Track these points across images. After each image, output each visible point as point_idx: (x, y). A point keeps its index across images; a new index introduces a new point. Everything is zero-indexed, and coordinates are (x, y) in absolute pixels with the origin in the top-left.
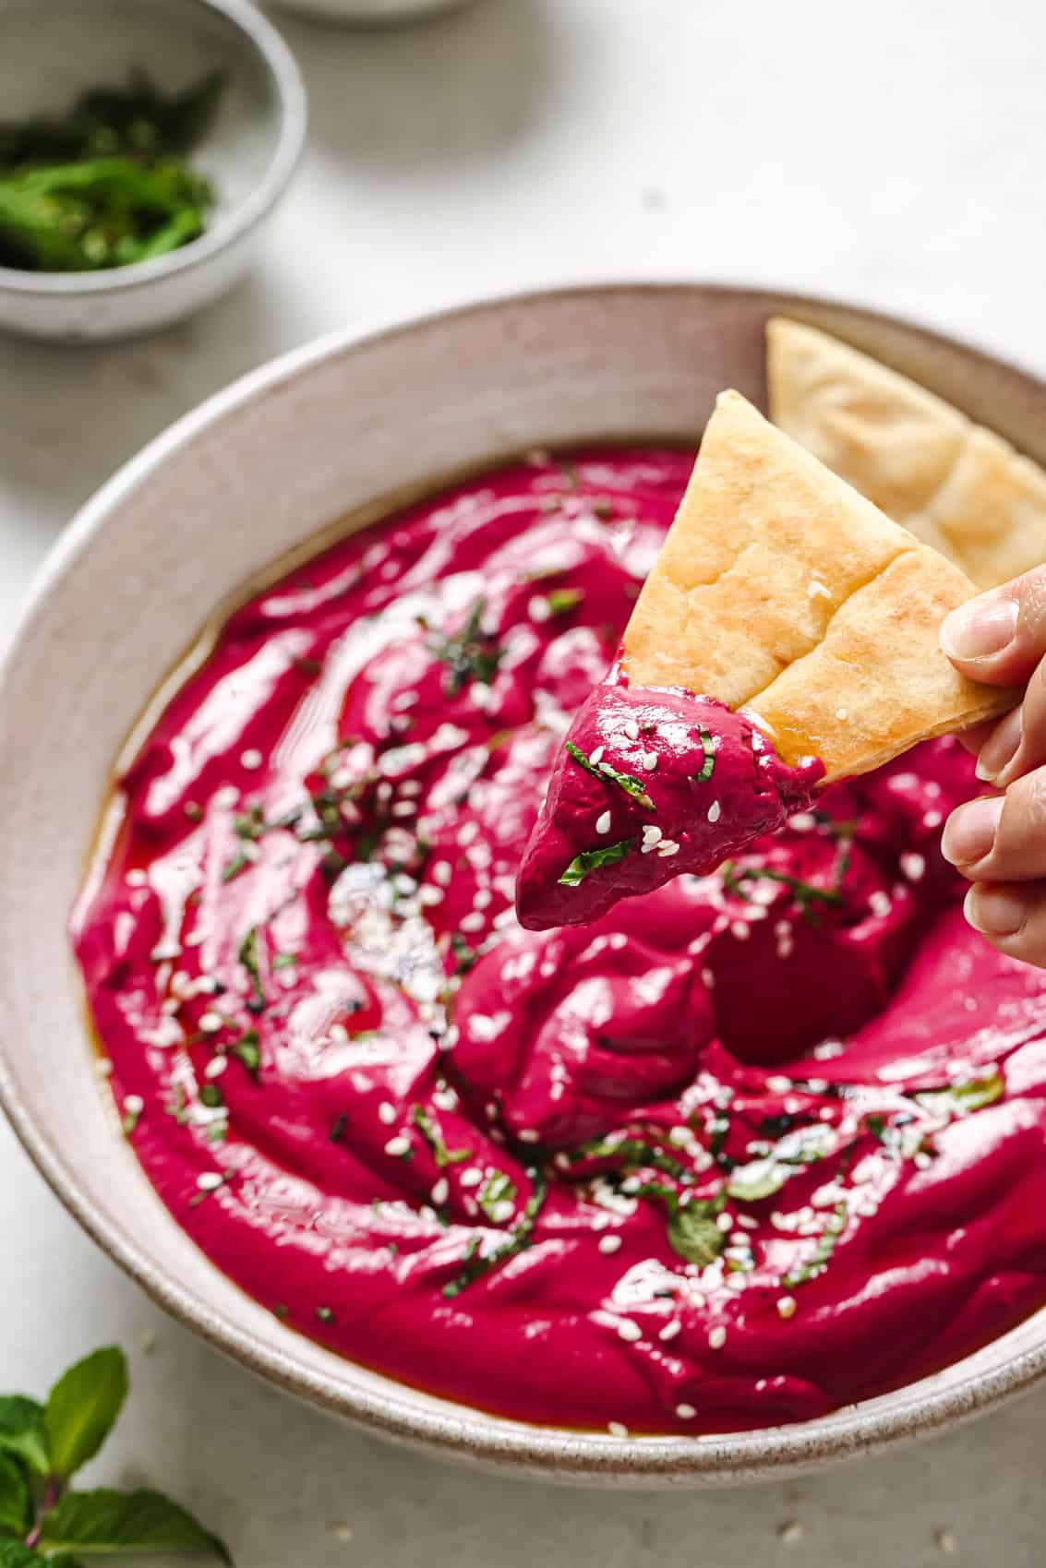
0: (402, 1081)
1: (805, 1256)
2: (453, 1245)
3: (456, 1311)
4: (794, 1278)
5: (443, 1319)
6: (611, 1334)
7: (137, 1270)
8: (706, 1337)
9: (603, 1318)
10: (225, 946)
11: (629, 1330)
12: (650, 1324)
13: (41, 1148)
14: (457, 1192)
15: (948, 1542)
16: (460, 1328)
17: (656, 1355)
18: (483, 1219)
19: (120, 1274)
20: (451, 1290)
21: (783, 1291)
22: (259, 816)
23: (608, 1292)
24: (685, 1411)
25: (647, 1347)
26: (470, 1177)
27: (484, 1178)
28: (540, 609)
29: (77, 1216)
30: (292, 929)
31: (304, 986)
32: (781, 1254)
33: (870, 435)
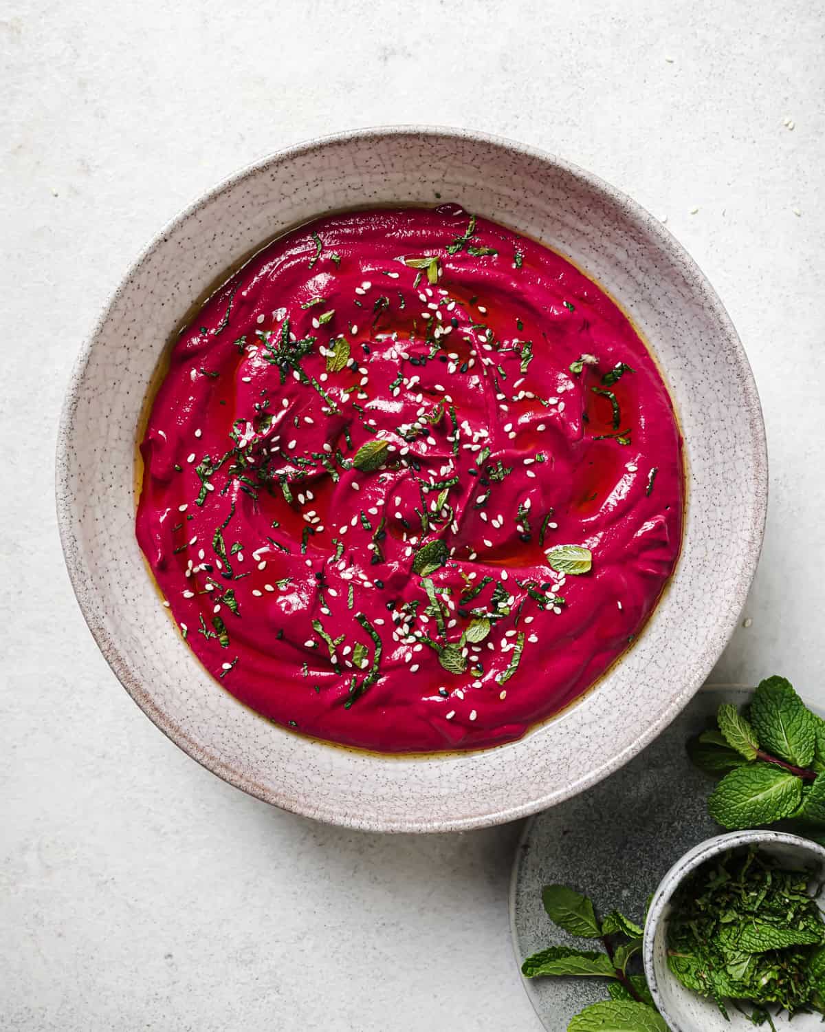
8: (468, 716)
12: (440, 712)
14: (342, 658)
17: (446, 728)
18: (356, 670)
21: (500, 688)
25: (441, 723)
26: (346, 651)
27: (353, 649)
28: (316, 323)
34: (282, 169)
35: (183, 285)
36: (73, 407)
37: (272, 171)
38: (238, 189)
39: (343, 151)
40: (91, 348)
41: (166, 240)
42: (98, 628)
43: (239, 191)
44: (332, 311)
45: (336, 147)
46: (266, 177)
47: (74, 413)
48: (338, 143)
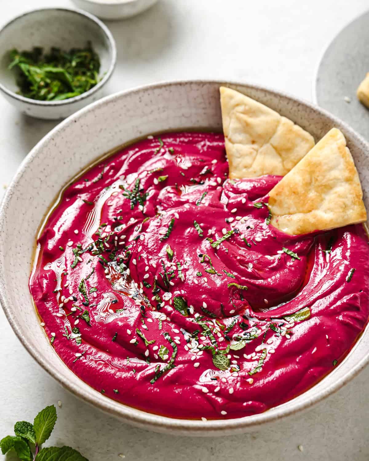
0: (132, 322)
1: (254, 366)
2: (152, 368)
3: (154, 388)
4: (252, 372)
5: (151, 390)
6: (200, 391)
7: (62, 381)
8: (228, 391)
9: (197, 387)
10: (75, 286)
11: (205, 390)
12: (211, 388)
13: (30, 347)
14: (152, 352)
15: (301, 448)
16: (156, 392)
17: (214, 397)
18: (160, 360)
19: (57, 382)
20: (152, 381)
21: (249, 376)
22: (80, 248)
23: (198, 379)
24: (224, 413)
25: (211, 394)
26: (155, 348)
27: (159, 348)
28: (156, 181)
29: (43, 367)
30: (94, 280)
31: (99, 297)
32: (247, 365)
33: (251, 120)
34: (146, 95)
35: (77, 156)
36: (10, 196)
37: (141, 94)
38: (120, 101)
39: (182, 89)
40: (25, 169)
41: (75, 121)
42: (9, 307)
43: (120, 103)
44: (167, 176)
45: (179, 86)
46: (136, 98)
47: (10, 200)
48: (180, 84)
